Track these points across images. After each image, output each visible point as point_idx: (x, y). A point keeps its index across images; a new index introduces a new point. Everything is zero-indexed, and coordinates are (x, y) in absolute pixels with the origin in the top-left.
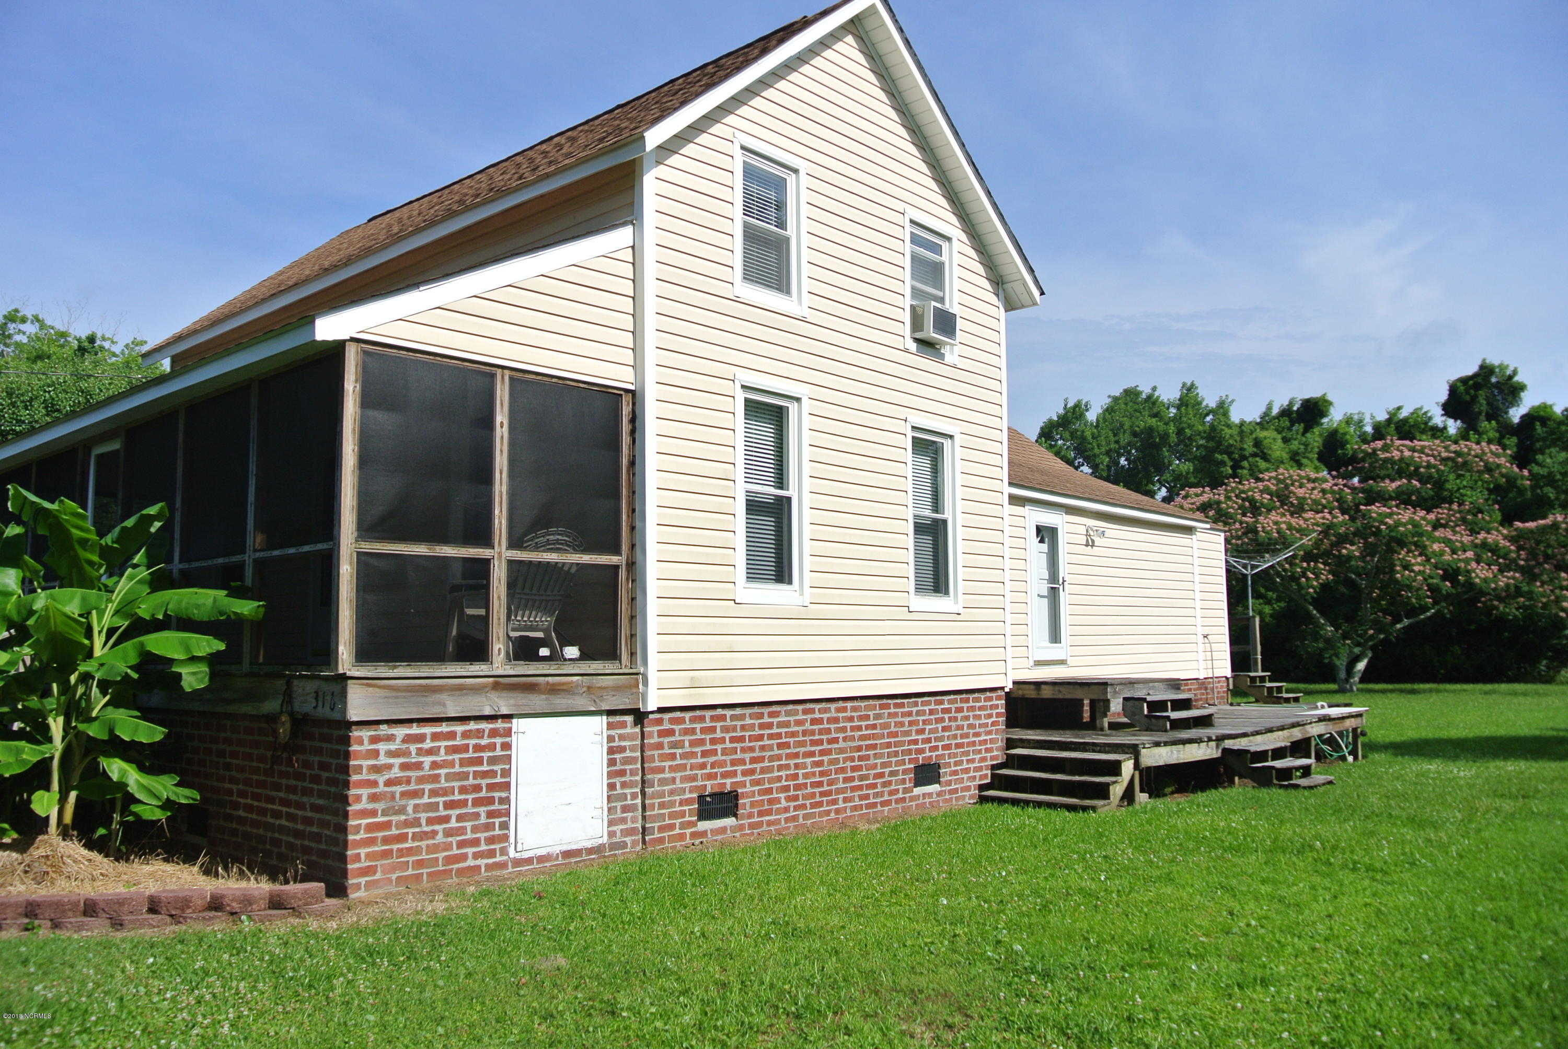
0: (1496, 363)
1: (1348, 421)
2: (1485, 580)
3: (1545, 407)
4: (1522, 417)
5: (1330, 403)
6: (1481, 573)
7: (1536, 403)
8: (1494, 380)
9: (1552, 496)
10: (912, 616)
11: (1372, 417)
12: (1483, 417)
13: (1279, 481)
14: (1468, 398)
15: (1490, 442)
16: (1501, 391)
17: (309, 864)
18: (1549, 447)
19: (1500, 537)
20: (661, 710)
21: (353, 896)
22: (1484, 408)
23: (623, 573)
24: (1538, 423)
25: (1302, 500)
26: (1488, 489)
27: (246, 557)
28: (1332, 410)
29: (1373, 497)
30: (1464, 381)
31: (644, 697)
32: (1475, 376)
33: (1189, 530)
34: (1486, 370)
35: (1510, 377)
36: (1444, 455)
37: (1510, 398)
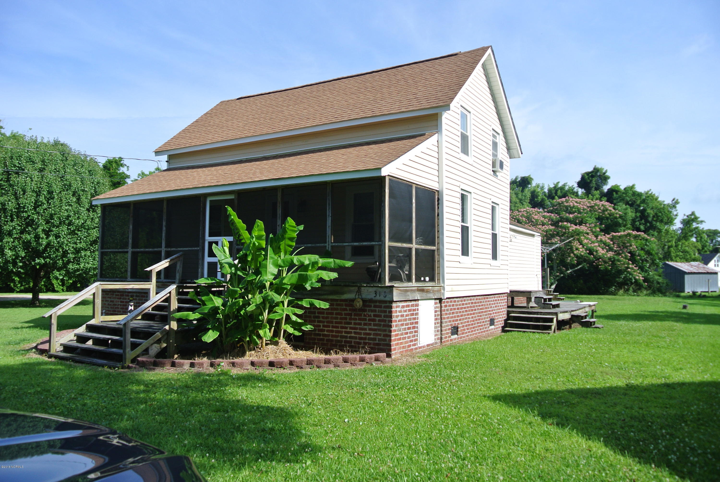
0: (600, 167)
1: (538, 186)
2: (603, 254)
3: (617, 186)
4: (608, 189)
5: (532, 179)
6: (601, 252)
7: (614, 184)
8: (598, 174)
9: (621, 222)
10: (492, 268)
11: (549, 186)
12: (593, 189)
13: (527, 212)
14: (589, 181)
15: (597, 199)
16: (601, 179)
17: (372, 348)
18: (619, 202)
19: (607, 239)
20: (447, 298)
21: (393, 357)
22: (594, 185)
23: (436, 253)
24: (614, 193)
25: (537, 220)
26: (596, 218)
27: (327, 245)
28: (533, 182)
29: (562, 220)
30: (588, 174)
31: (443, 294)
32: (592, 172)
33: (533, 236)
34: (596, 170)
35: (604, 173)
36: (588, 205)
37: (604, 182)
